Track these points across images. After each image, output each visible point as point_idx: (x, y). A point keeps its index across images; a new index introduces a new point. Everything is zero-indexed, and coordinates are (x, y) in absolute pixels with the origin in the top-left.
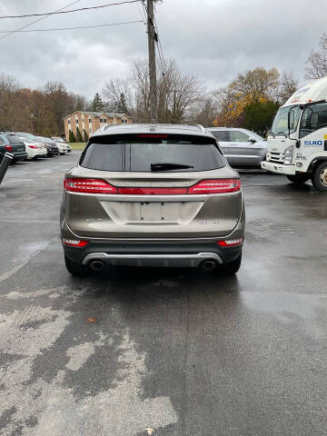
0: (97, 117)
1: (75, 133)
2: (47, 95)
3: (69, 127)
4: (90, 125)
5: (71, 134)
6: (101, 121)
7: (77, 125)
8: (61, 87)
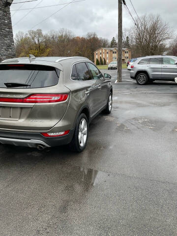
0: (111, 51)
1: (99, 60)
2: (88, 40)
3: (96, 57)
4: (107, 55)
5: (97, 60)
6: (113, 53)
7: (101, 55)
8: (94, 35)
